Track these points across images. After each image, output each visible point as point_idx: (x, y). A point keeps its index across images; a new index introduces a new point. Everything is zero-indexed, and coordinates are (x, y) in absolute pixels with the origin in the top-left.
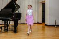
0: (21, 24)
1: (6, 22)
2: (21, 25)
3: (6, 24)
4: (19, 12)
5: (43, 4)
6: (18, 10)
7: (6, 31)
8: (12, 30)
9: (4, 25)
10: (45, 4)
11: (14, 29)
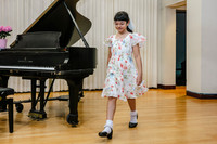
0: (93, 90)
1: (38, 83)
3: (38, 90)
4: (86, 44)
5: (178, 12)
6: (86, 37)
7: (39, 119)
8: (61, 116)
9: (29, 96)
10: (184, 12)
11: (67, 111)
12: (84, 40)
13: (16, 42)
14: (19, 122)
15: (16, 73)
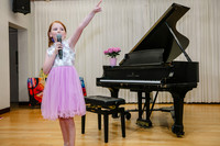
0: (194, 103)
2: (193, 106)
3: (144, 101)
4: (189, 59)
7: (145, 127)
12: (186, 55)
13: (124, 60)
14: (129, 128)
15: (125, 86)
